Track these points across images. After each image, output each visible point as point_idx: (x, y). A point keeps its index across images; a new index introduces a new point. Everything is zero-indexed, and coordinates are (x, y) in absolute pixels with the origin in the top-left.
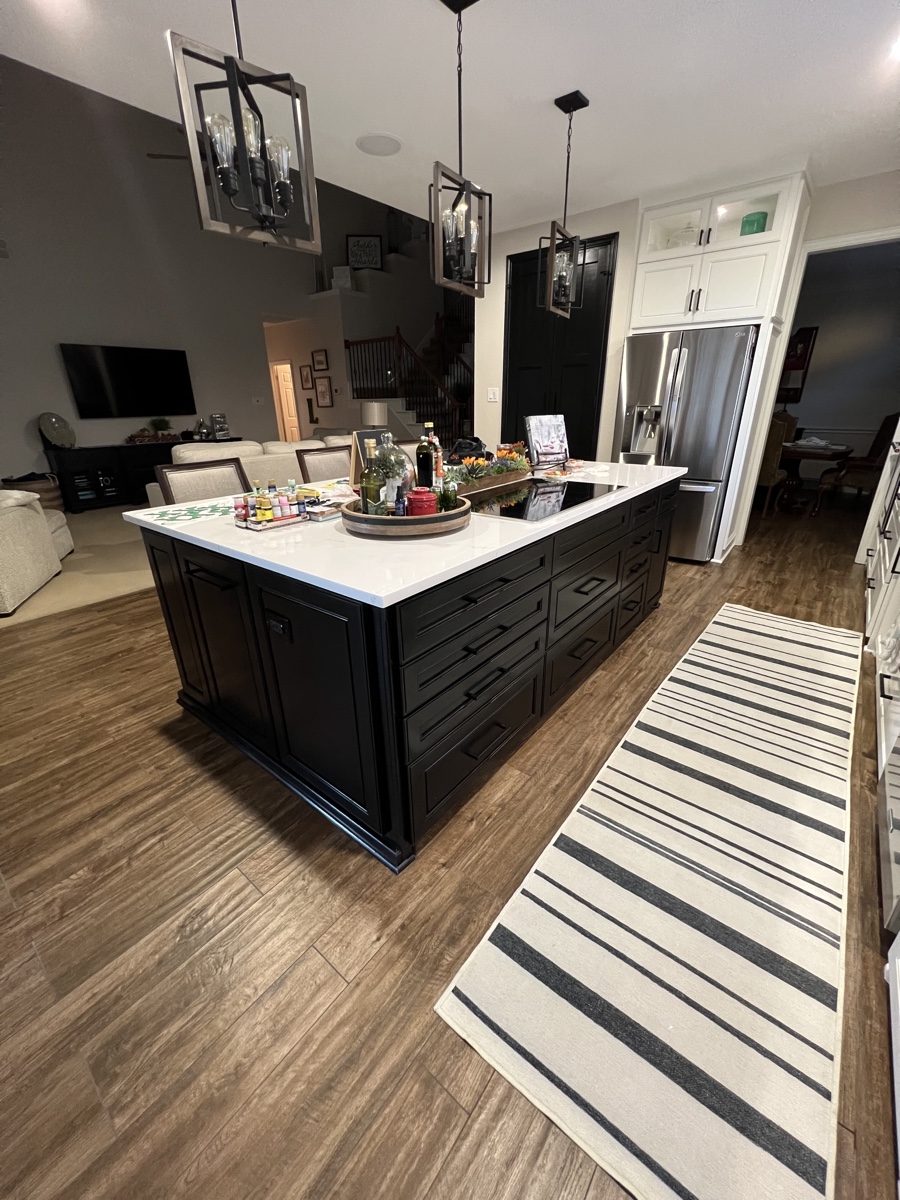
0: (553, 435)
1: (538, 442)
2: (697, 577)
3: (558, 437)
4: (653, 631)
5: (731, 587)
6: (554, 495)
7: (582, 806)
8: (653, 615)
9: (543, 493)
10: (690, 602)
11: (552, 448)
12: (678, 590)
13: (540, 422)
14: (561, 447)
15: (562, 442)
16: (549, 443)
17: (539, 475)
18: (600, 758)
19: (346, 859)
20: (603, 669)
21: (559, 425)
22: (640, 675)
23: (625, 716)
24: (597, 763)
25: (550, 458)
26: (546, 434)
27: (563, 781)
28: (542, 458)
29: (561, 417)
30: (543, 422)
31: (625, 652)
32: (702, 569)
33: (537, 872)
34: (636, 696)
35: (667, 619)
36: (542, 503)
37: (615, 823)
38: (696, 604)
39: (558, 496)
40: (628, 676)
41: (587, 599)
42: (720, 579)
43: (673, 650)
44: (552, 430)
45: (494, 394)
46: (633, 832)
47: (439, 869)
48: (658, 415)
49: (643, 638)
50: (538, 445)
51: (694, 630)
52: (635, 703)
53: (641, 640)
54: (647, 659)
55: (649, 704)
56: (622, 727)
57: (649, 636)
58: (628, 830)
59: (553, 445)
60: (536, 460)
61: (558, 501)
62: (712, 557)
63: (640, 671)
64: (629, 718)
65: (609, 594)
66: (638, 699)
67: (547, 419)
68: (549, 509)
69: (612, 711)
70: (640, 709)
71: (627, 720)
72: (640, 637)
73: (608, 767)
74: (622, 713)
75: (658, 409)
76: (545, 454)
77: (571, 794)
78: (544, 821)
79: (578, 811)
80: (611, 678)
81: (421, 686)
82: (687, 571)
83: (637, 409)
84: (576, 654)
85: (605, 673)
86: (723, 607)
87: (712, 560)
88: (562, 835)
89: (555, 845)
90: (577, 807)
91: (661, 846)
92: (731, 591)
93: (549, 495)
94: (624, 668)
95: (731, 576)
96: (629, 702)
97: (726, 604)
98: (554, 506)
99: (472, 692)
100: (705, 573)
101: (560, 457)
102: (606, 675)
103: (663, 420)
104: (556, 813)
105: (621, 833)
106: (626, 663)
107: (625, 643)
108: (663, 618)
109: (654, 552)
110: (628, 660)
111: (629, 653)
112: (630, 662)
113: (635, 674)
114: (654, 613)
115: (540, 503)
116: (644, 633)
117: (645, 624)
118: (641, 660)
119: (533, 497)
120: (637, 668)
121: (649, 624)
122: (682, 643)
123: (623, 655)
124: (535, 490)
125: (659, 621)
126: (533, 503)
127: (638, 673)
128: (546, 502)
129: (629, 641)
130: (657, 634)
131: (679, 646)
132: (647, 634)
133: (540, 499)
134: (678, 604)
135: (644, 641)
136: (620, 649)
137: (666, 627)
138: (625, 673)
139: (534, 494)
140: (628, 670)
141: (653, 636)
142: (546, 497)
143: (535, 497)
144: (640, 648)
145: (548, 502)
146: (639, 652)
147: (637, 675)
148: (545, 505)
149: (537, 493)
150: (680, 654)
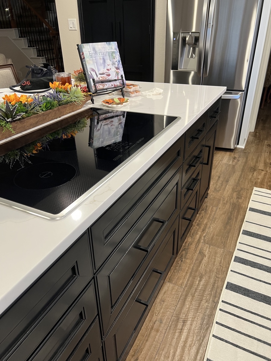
0: (108, 62)
1: (93, 70)
2: (231, 163)
3: (113, 64)
4: (206, 224)
5: (255, 170)
8: (204, 205)
9: (105, 119)
10: (229, 188)
11: (109, 75)
12: (219, 177)
13: (94, 49)
14: (117, 73)
15: (118, 68)
16: (105, 71)
17: (99, 102)
20: (170, 281)
21: (113, 52)
22: (202, 283)
23: (194, 351)
25: (107, 85)
26: (102, 61)
28: (100, 86)
29: (113, 46)
30: (97, 49)
31: (187, 253)
32: (232, 154)
34: (201, 315)
35: (215, 208)
36: (106, 127)
38: (233, 190)
39: (120, 120)
40: (191, 286)
42: (246, 162)
43: (224, 245)
44: (107, 58)
45: (73, 23)
48: (197, 39)
49: (199, 233)
50: (93, 73)
51: (237, 218)
53: (198, 236)
54: (206, 259)
57: (204, 230)
59: (110, 72)
60: (93, 88)
61: (120, 123)
62: (238, 144)
63: (201, 278)
64: (198, 353)
67: (100, 46)
68: (113, 131)
69: (181, 344)
71: (196, 358)
72: (197, 234)
75: (197, 35)
76: (102, 82)
83: (181, 35)
85: (171, 285)
86: (254, 192)
87: (238, 146)
92: (255, 174)
93: (111, 120)
94: (188, 275)
95: (252, 159)
96: (196, 324)
97: (255, 188)
98: (117, 128)
100: (235, 158)
101: (118, 83)
102: (173, 289)
103: (201, 43)
106: (189, 267)
107: (186, 243)
108: (212, 207)
109: (204, 164)
110: (190, 264)
111: (189, 255)
112: (191, 267)
113: (197, 282)
114: (205, 203)
115: (103, 128)
116: (200, 227)
117: (199, 216)
118: (200, 262)
119: (96, 124)
120: (197, 274)
121: (203, 216)
122: (230, 236)
123: (185, 258)
124: (96, 117)
125: (210, 212)
126: (97, 129)
127: (200, 281)
128: (109, 126)
129: (189, 239)
130: (210, 227)
131: (228, 241)
132: (202, 228)
133: (103, 124)
134: (220, 192)
135: (200, 237)
136: (183, 251)
137: (216, 218)
138: (189, 282)
139: (96, 121)
140: (191, 278)
141: (207, 230)
142: (109, 122)
143: (98, 123)
144: (198, 246)
145: (112, 125)
146: (198, 252)
147: (199, 284)
148: (109, 129)
149: (100, 120)
150: (231, 250)
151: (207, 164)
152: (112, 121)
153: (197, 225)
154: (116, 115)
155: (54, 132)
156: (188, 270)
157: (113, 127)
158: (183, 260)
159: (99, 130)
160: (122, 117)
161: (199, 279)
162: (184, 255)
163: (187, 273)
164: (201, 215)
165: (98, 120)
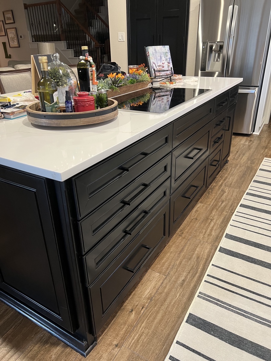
0: (163, 58)
1: (154, 63)
2: (247, 143)
3: (166, 60)
4: (227, 177)
5: (266, 148)
6: (165, 98)
7: (200, 293)
8: (225, 167)
9: (159, 97)
10: (245, 158)
11: (163, 67)
12: (237, 152)
13: (155, 50)
14: (169, 66)
15: (169, 63)
16: (161, 64)
17: (156, 85)
18: (207, 260)
19: (49, 351)
20: (201, 202)
21: (167, 52)
23: (218, 231)
24: (205, 263)
25: (162, 73)
26: (159, 58)
27: (186, 277)
28: (158, 74)
29: (167, 47)
30: (157, 50)
31: (212, 191)
32: (249, 138)
33: (178, 342)
34: (223, 218)
35: (233, 169)
36: (159, 102)
37: (222, 302)
38: (248, 159)
39: (168, 98)
40: (216, 205)
41: (192, 161)
42: (259, 144)
43: (240, 187)
44: (163, 56)
45: (122, 36)
46: (233, 307)
47: (113, 349)
48: (221, 47)
49: (222, 181)
50: (154, 65)
51: (249, 175)
52: (222, 222)
53: (220, 183)
54: (225, 194)
55: (231, 222)
56: (217, 238)
57: (225, 180)
58: (230, 305)
59: (164, 65)
60: (154, 75)
61: (168, 101)
62: (254, 131)
63: (223, 202)
64: (220, 232)
65: (204, 157)
66: (224, 219)
67: (158, 48)
68: (162, 106)
69: (210, 228)
70: (226, 226)
71: (219, 234)
72: (220, 181)
73: (213, 265)
74: (216, 229)
75: (222, 44)
76: (159, 71)
77: (192, 285)
78: (178, 305)
79: (198, 296)
80: (206, 208)
81: (94, 232)
82: (241, 140)
83: (209, 44)
84: (187, 195)
85: (202, 204)
86: (264, 160)
87: (254, 133)
88: (190, 314)
89: (187, 322)
90: (197, 294)
91: (251, 314)
92: (266, 150)
94: (214, 201)
95: (265, 141)
96: (219, 221)
97: (265, 158)
98: (165, 104)
99: (128, 229)
100: (251, 141)
101: (168, 73)
102: (203, 206)
103: (225, 51)
104: (185, 299)
105: (226, 308)
106: (214, 197)
107: (212, 186)
108: (231, 168)
109: (226, 130)
110: (215, 196)
111: (214, 191)
112: (216, 197)
113: (220, 204)
114: (226, 166)
115: (157, 103)
116: (222, 179)
117: (221, 173)
118: (222, 195)
119: (153, 99)
120: (220, 200)
121: (224, 173)
122: (244, 183)
123: (211, 193)
124: (154, 94)
125: (229, 171)
126: (153, 103)
127: (222, 203)
128: (161, 102)
129: (214, 184)
130: (229, 179)
131: (243, 186)
132: (224, 179)
133: (157, 100)
134: (238, 160)
135: (222, 183)
136: (209, 189)
137: (234, 174)
138: (214, 204)
139: (153, 97)
140: (216, 202)
141: (227, 180)
142: (161, 99)
143: (154, 99)
144: (221, 187)
145: (162, 102)
146: (221, 190)
147: (221, 204)
148: (160, 104)
149: (156, 96)
150: (244, 190)
151: (228, 130)
152: (163, 99)
153: (220, 177)
154: (166, 94)
155: (133, 99)
156: (213, 198)
157: (163, 103)
158: (210, 194)
159: (154, 104)
160: (169, 96)
161: (221, 202)
162: (210, 192)
163: (213, 199)
164: (223, 172)
165: (155, 96)
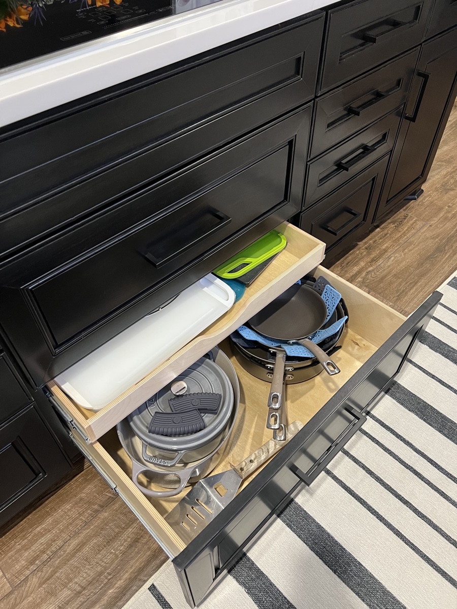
4: (385, 251)
35: (420, 224)
43: (400, 296)
57: (374, 260)
73: (152, 588)
109: (407, 118)
114: (404, 210)
116: (369, 254)
121: (386, 235)
130: (389, 258)
132: (372, 256)
137: (411, 243)
141: (381, 261)
151: (413, 119)
153: (366, 248)
